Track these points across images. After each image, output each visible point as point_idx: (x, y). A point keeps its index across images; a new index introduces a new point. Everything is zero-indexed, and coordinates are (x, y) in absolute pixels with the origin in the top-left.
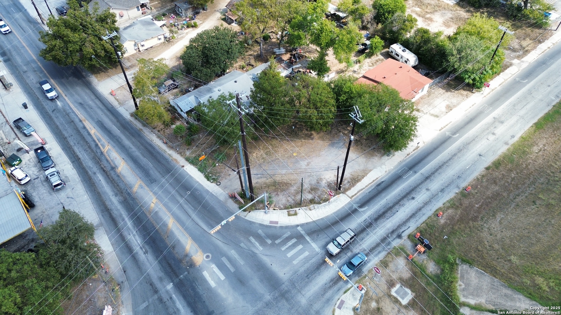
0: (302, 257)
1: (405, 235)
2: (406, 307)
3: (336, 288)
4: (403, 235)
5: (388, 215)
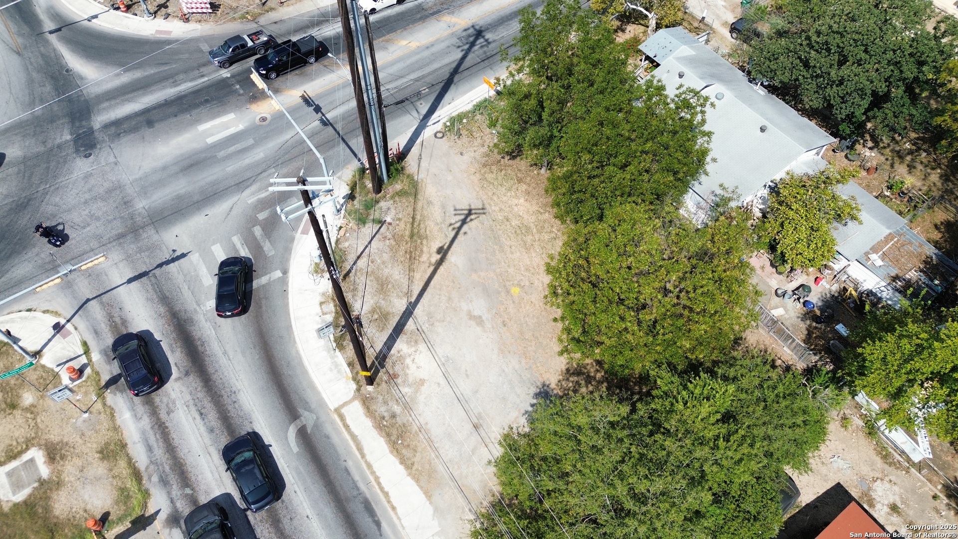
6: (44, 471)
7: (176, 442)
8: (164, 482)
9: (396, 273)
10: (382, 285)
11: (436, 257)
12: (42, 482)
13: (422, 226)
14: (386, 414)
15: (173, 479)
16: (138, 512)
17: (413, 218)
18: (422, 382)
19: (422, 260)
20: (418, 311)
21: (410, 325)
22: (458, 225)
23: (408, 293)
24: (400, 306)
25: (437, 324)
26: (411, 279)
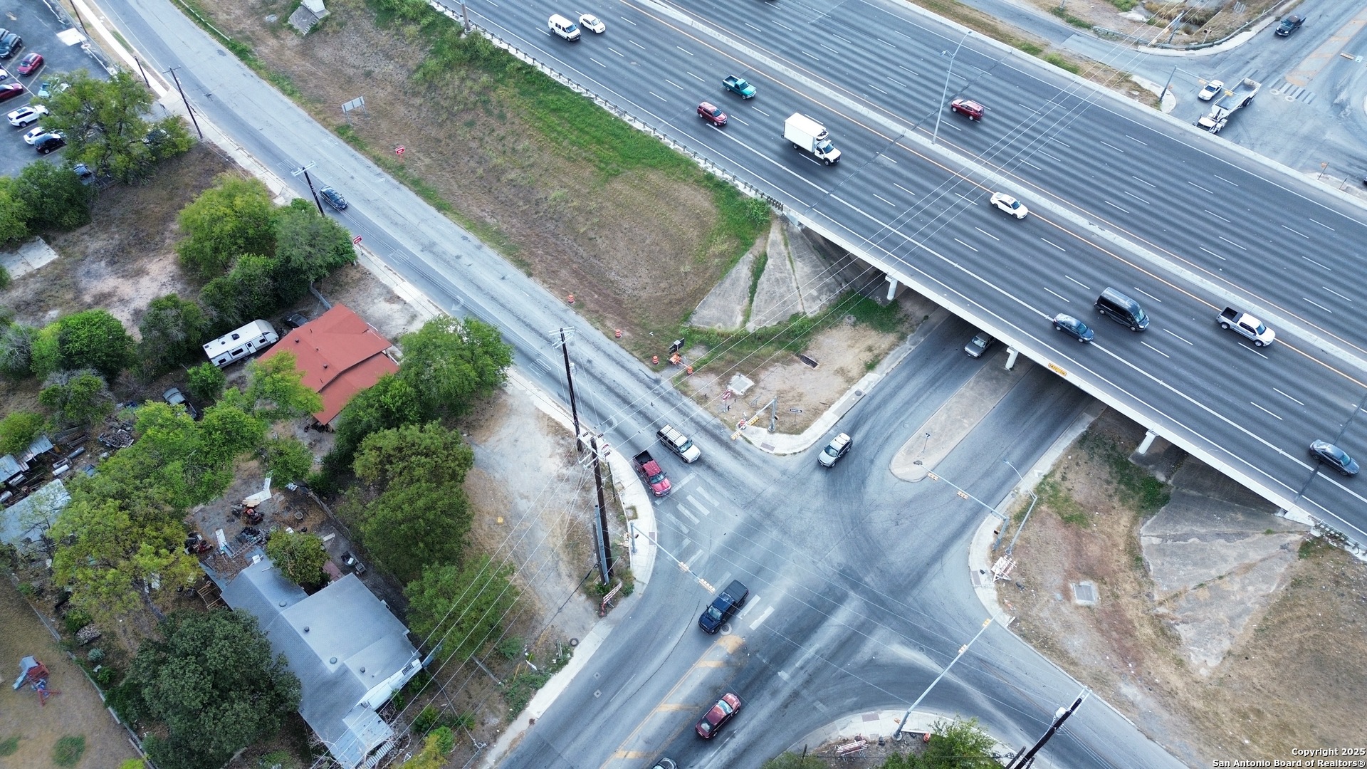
0: (706, 496)
1: (654, 375)
2: (757, 382)
3: (746, 454)
4: (654, 377)
5: (621, 392)
6: (730, 387)
8: (670, 394)
12: (727, 383)
15: (666, 395)
17: (578, 558)
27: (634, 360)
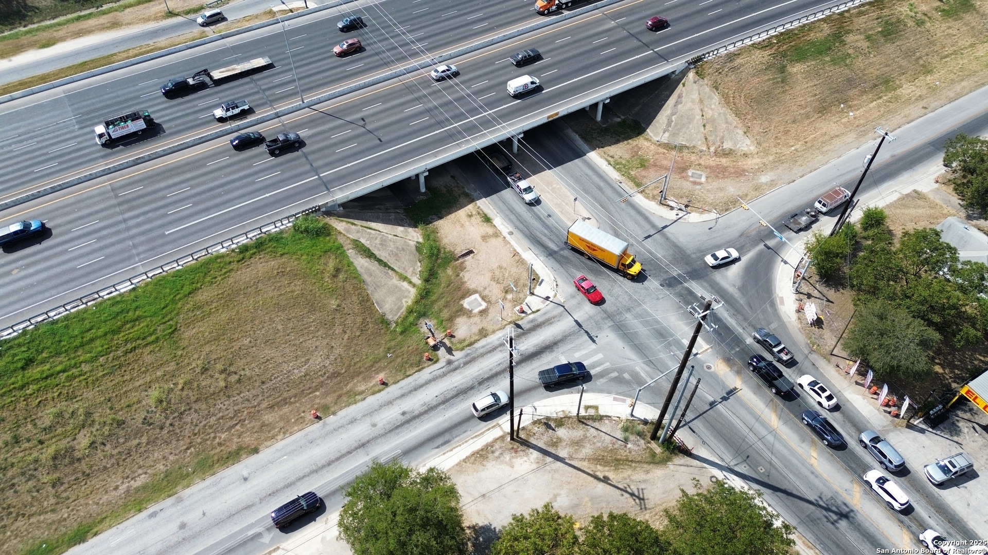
1: (442, 363)
2: (476, 292)
3: (547, 317)
6: (476, 311)
7: (485, 356)
8: (467, 355)
9: (587, 450)
10: (577, 443)
11: (601, 476)
12: (471, 311)
13: (626, 467)
14: (494, 448)
15: (468, 359)
16: (453, 348)
17: (632, 461)
18: (513, 467)
19: (598, 466)
20: (559, 464)
21: (549, 459)
22: (629, 490)
23: (571, 458)
24: (563, 453)
25: (550, 475)
26: (583, 460)
27: (416, 375)
